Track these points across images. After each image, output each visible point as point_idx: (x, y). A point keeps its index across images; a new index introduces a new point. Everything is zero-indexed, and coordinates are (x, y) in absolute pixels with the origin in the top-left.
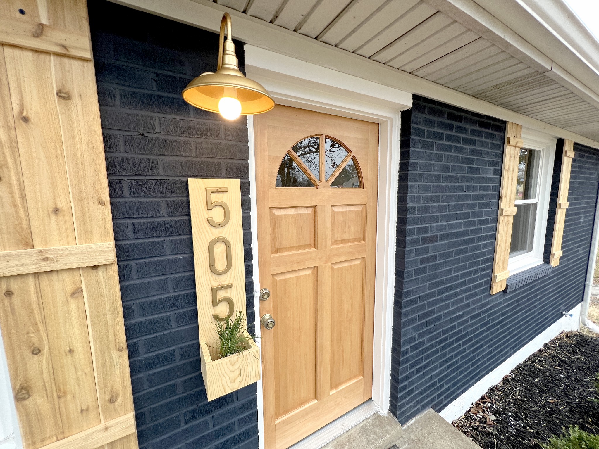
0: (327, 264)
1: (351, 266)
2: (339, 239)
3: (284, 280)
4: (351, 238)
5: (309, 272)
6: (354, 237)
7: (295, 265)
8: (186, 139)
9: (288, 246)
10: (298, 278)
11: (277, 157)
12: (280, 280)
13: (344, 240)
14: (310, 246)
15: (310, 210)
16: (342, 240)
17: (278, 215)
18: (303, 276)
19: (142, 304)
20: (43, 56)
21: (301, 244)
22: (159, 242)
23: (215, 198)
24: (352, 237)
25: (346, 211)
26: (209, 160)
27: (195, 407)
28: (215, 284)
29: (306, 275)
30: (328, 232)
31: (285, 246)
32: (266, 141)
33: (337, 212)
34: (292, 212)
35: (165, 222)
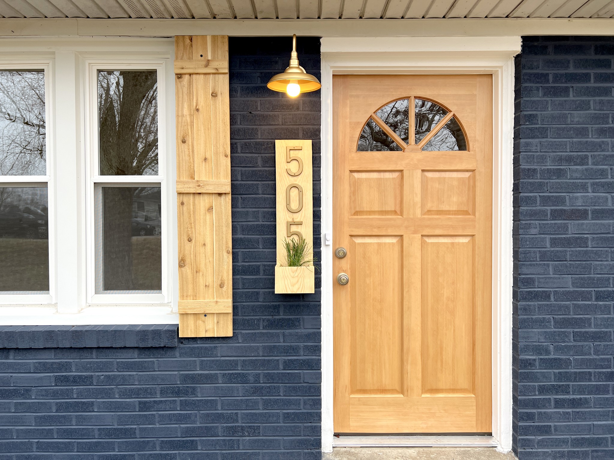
0: (415, 235)
1: (453, 244)
2: (434, 209)
3: (364, 244)
4: (451, 209)
5: (394, 240)
6: (457, 209)
7: (375, 230)
8: (276, 113)
9: (368, 210)
10: (379, 244)
11: (358, 123)
12: (358, 243)
13: (442, 211)
14: (395, 212)
15: (396, 175)
16: (438, 211)
17: (358, 179)
18: (385, 243)
19: (242, 226)
20: (207, 76)
21: (384, 209)
22: (255, 185)
23: (293, 154)
24: (454, 209)
25: (445, 178)
26: (291, 126)
27: (270, 317)
28: (290, 220)
29: (389, 243)
30: (418, 199)
31: (365, 209)
32: (348, 109)
33: (432, 178)
34: (375, 175)
35: (260, 171)
